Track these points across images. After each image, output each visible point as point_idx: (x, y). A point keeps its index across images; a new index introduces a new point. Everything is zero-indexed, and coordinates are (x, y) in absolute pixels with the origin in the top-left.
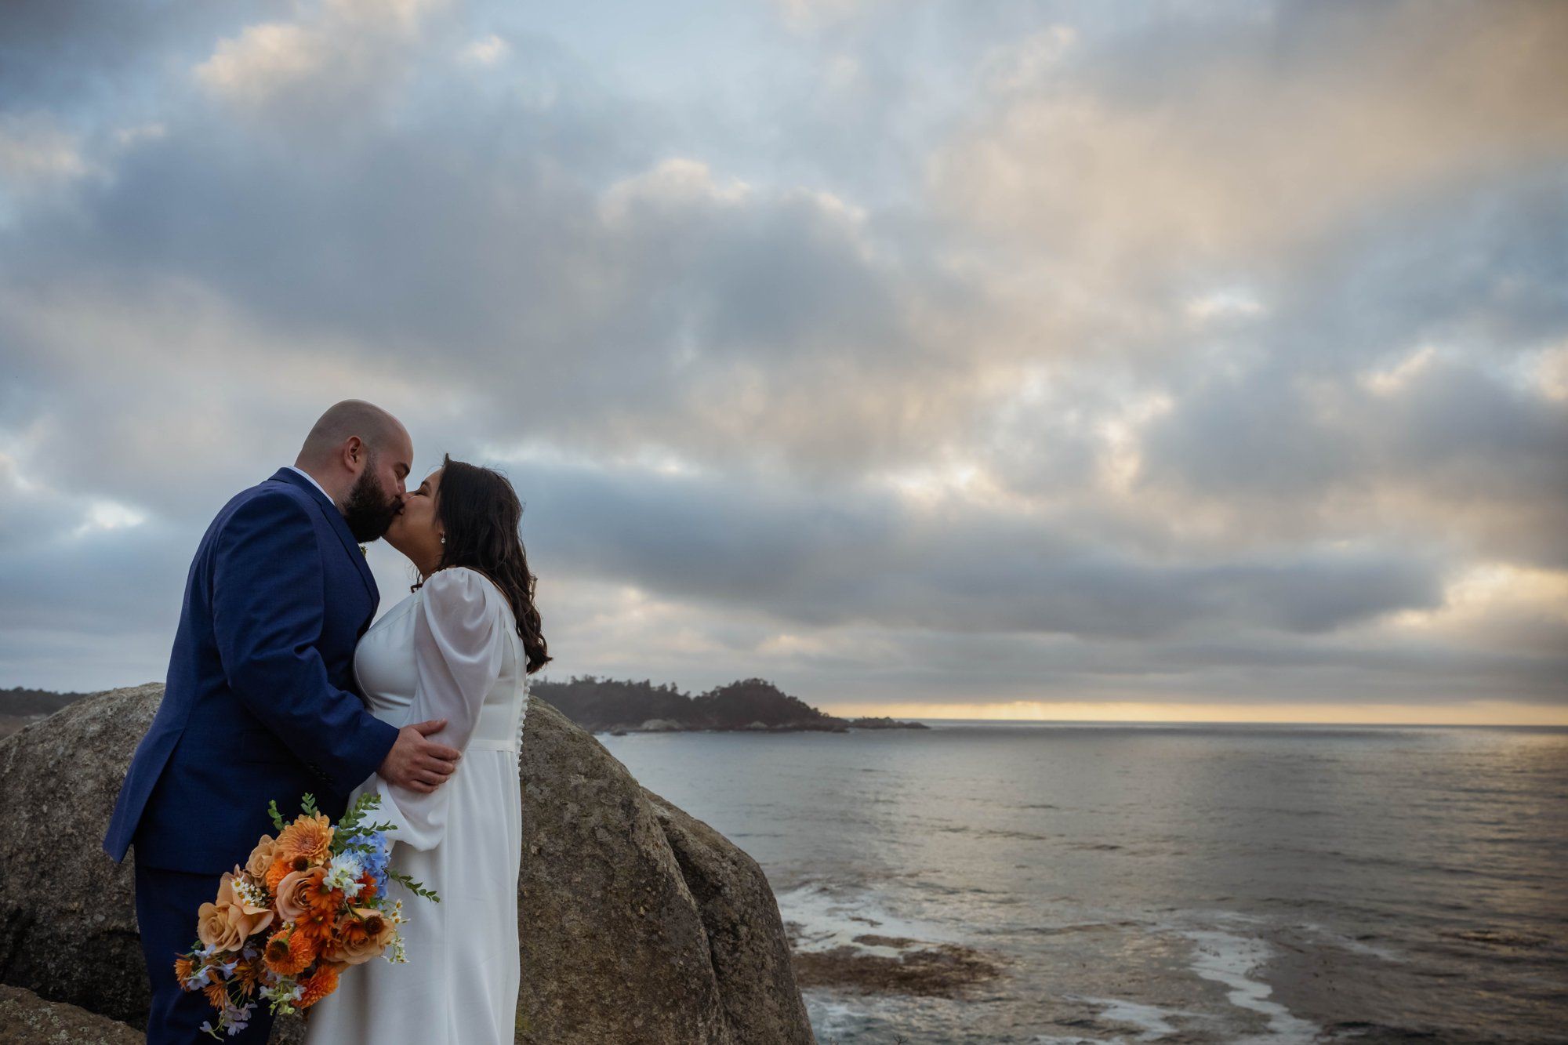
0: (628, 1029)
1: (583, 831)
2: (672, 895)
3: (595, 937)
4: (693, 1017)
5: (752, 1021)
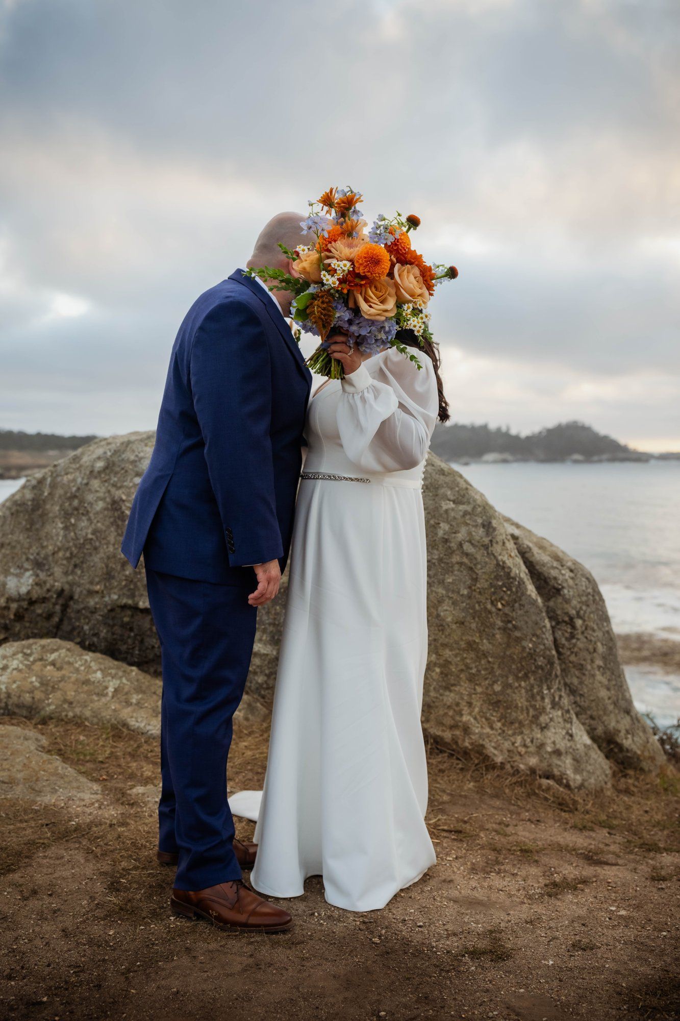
0: (489, 691)
1: (453, 545)
2: (523, 594)
3: (463, 623)
4: (540, 686)
5: (586, 690)
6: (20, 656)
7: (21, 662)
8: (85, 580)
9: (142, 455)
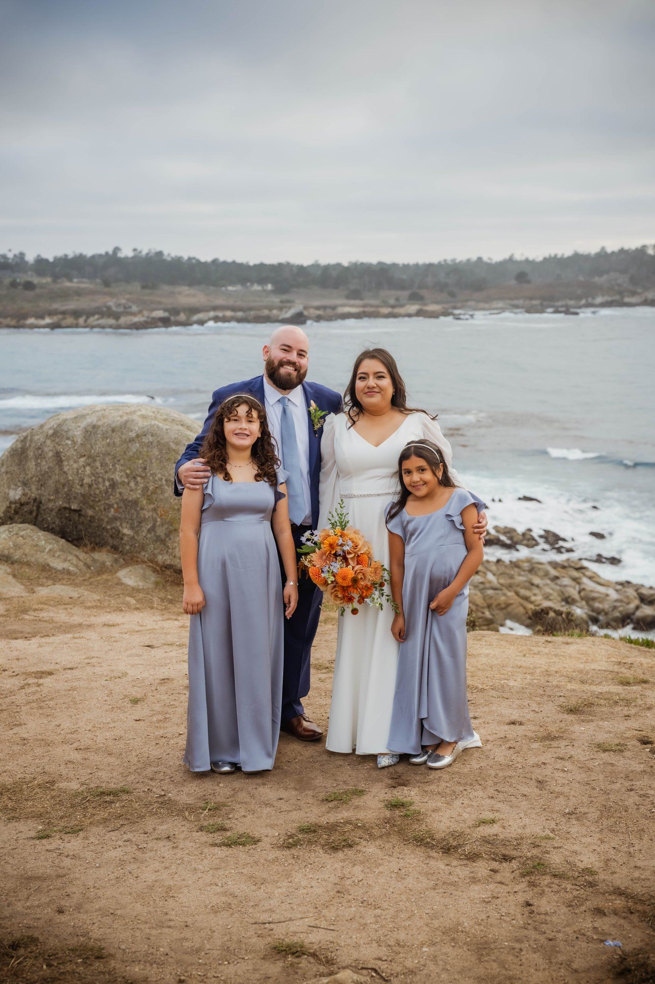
6: (7, 532)
7: (7, 535)
8: (46, 494)
9: (70, 428)
